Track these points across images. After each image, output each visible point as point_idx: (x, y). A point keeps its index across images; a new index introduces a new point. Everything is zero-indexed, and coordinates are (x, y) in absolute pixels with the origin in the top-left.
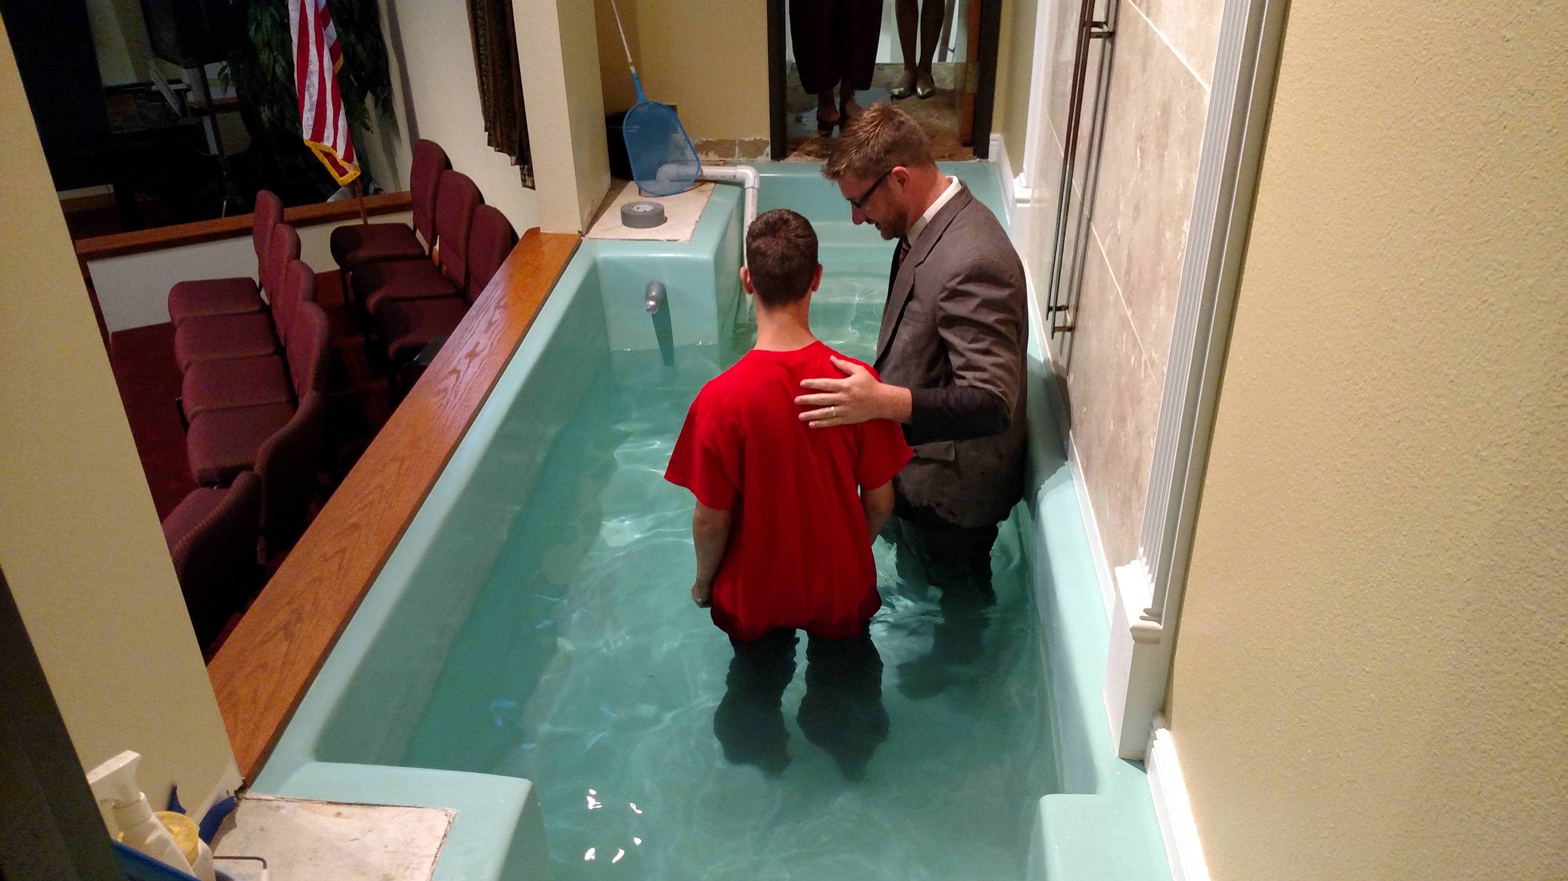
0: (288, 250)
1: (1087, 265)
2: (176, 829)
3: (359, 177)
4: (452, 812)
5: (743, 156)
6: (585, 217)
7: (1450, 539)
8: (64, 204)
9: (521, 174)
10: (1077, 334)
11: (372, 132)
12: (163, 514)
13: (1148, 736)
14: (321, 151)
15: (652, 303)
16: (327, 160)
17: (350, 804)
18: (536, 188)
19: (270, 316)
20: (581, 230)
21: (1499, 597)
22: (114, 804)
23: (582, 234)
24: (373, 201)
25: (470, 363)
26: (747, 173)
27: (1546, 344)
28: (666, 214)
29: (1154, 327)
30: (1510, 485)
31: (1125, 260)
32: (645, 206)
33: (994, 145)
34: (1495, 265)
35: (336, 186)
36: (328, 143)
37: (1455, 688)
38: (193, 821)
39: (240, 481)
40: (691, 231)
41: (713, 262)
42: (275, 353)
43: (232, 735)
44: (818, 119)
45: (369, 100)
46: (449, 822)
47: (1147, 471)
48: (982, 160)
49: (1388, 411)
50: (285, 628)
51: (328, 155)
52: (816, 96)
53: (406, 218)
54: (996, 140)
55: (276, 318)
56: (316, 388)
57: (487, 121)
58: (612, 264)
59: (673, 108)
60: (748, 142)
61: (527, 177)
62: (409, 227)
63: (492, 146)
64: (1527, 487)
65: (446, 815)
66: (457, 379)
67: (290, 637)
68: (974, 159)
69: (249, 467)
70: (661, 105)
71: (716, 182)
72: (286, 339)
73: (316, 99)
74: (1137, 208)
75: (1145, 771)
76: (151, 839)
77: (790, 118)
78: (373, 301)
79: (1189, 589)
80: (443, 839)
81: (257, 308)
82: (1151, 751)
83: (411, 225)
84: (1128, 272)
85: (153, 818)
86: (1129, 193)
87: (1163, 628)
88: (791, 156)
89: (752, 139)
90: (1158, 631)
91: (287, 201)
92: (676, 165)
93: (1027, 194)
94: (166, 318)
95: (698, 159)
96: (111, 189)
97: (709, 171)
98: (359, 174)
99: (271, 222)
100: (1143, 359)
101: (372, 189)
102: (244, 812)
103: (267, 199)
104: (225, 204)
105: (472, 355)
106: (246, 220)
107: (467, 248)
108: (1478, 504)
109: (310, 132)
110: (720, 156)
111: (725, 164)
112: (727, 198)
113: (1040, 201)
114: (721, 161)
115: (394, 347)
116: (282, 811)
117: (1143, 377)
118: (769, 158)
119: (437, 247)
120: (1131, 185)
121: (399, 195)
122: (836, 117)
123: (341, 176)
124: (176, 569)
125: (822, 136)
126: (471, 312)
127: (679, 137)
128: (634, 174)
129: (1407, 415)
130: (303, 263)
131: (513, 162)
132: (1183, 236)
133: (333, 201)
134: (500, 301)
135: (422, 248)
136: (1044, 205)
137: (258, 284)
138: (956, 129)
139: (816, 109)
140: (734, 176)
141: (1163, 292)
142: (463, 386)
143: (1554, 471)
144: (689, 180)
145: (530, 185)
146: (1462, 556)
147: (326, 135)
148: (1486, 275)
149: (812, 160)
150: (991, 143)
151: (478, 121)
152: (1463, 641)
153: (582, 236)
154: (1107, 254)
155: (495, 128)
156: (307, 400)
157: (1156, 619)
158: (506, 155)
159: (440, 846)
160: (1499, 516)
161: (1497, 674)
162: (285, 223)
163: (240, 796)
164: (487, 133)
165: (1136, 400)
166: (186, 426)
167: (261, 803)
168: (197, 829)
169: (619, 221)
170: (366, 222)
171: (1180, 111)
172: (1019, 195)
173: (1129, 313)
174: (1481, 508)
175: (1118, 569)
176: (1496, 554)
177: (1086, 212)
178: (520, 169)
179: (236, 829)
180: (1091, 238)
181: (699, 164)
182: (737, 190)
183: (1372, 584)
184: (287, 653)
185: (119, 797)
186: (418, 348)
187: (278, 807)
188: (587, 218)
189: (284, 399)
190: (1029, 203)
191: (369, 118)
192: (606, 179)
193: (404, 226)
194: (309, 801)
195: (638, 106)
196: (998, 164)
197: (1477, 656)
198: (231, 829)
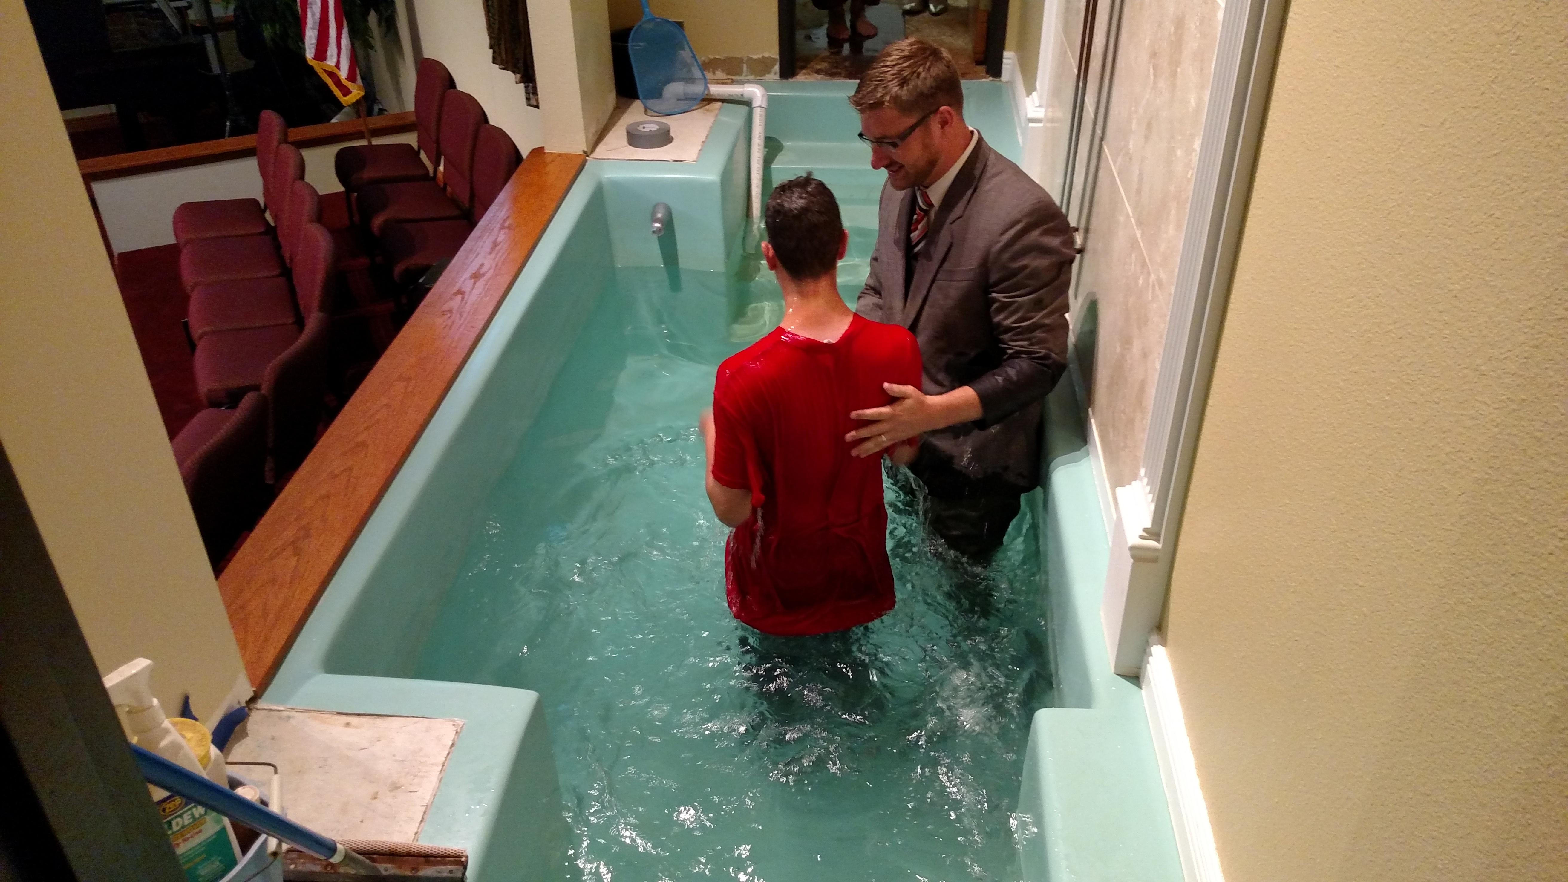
0: (292, 171)
1: (1099, 184)
2: (189, 735)
3: (363, 97)
4: (459, 722)
5: (752, 74)
6: (590, 136)
7: (1447, 454)
8: (68, 123)
9: (526, 92)
10: (1087, 256)
11: (376, 51)
12: (173, 433)
13: (1144, 653)
14: (325, 71)
15: (657, 225)
16: (330, 80)
17: (359, 715)
18: (540, 106)
19: (275, 238)
20: (586, 150)
21: (1492, 510)
22: (128, 709)
23: (587, 154)
24: (376, 122)
25: (475, 283)
26: (755, 92)
27: (1550, 257)
28: (672, 134)
29: (1163, 247)
30: (1507, 399)
31: (1135, 178)
32: (651, 126)
33: (1008, 64)
34: (1502, 178)
35: (339, 106)
36: (331, 62)
37: (1446, 600)
38: (207, 728)
39: (248, 401)
40: (697, 151)
41: (720, 184)
42: (281, 275)
43: (243, 648)
44: (828, 36)
45: (373, 18)
46: (457, 732)
47: (1152, 391)
48: (995, 79)
49: (1391, 327)
50: (293, 543)
51: (332, 75)
52: (825, 12)
53: (411, 139)
54: (1009, 58)
55: (282, 241)
56: (322, 309)
57: (491, 37)
58: (616, 184)
59: (680, 25)
60: (756, 59)
61: (531, 95)
62: (413, 148)
63: (496, 64)
64: (1524, 400)
65: (454, 725)
66: (463, 299)
67: (297, 552)
68: (985, 78)
69: (256, 388)
70: (668, 21)
71: (723, 101)
72: (291, 259)
73: (319, 17)
74: (1149, 126)
75: (1140, 687)
76: (164, 743)
77: (800, 35)
78: (378, 221)
79: (1189, 508)
80: (451, 748)
81: (262, 230)
82: (1146, 668)
83: (415, 145)
84: (1139, 191)
85: (167, 723)
86: (1141, 111)
87: (1163, 546)
88: (800, 74)
89: (760, 56)
90: (1156, 550)
91: (292, 120)
92: (682, 84)
93: (1040, 113)
94: (171, 240)
95: (705, 78)
96: (112, 109)
97: (716, 90)
98: (362, 93)
99: (275, 143)
100: (1151, 280)
101: (376, 108)
102: (255, 722)
103: (270, 118)
104: (228, 124)
105: (476, 276)
106: (248, 141)
107: (471, 167)
108: (1474, 418)
109: (313, 51)
110: (728, 74)
111: (732, 82)
112: (734, 118)
113: (1052, 120)
114: (728, 79)
115: (398, 269)
116: (292, 722)
117: (1150, 298)
118: (777, 77)
119: (441, 168)
120: (1144, 102)
121: (403, 115)
122: (848, 34)
123: (345, 96)
124: (186, 486)
125: (832, 53)
126: (476, 233)
127: (685, 54)
128: (640, 93)
129: (1410, 331)
130: (306, 183)
131: (518, 80)
132: (1194, 154)
133: (337, 121)
134: (505, 221)
135: (427, 169)
136: (1056, 125)
137: (262, 205)
138: (970, 47)
139: (826, 26)
140: (742, 95)
141: (1173, 212)
142: (468, 307)
143: (1551, 385)
144: (695, 99)
145: (535, 104)
146: (1458, 470)
147: (329, 53)
148: (1493, 188)
149: (822, 78)
150: (1004, 61)
151: (484, 39)
152: (1454, 554)
153: (588, 156)
154: (1119, 174)
155: (499, 44)
156: (314, 321)
157: (1155, 538)
158: (510, 73)
159: (448, 754)
160: (1496, 429)
161: (1486, 585)
162: (289, 143)
163: (252, 706)
164: (491, 51)
165: (1143, 321)
166: (193, 346)
167: (272, 713)
168: (210, 737)
169: (624, 141)
170: (370, 142)
171: (1193, 26)
172: (1031, 115)
173: (1138, 234)
174: (1479, 422)
175: (1119, 490)
176: (1491, 467)
177: (1099, 132)
178: (525, 87)
179: (248, 738)
180: (1103, 156)
181: (706, 82)
182: (744, 109)
183: (1369, 500)
184: (296, 567)
185: (134, 704)
186: (423, 270)
187: (289, 717)
188: (593, 139)
189: (290, 321)
190: (1041, 123)
191: (372, 37)
192: (611, 98)
193: (409, 146)
194: (318, 711)
195: (645, 22)
196: (1011, 83)
197: (1468, 569)
198: (243, 738)
